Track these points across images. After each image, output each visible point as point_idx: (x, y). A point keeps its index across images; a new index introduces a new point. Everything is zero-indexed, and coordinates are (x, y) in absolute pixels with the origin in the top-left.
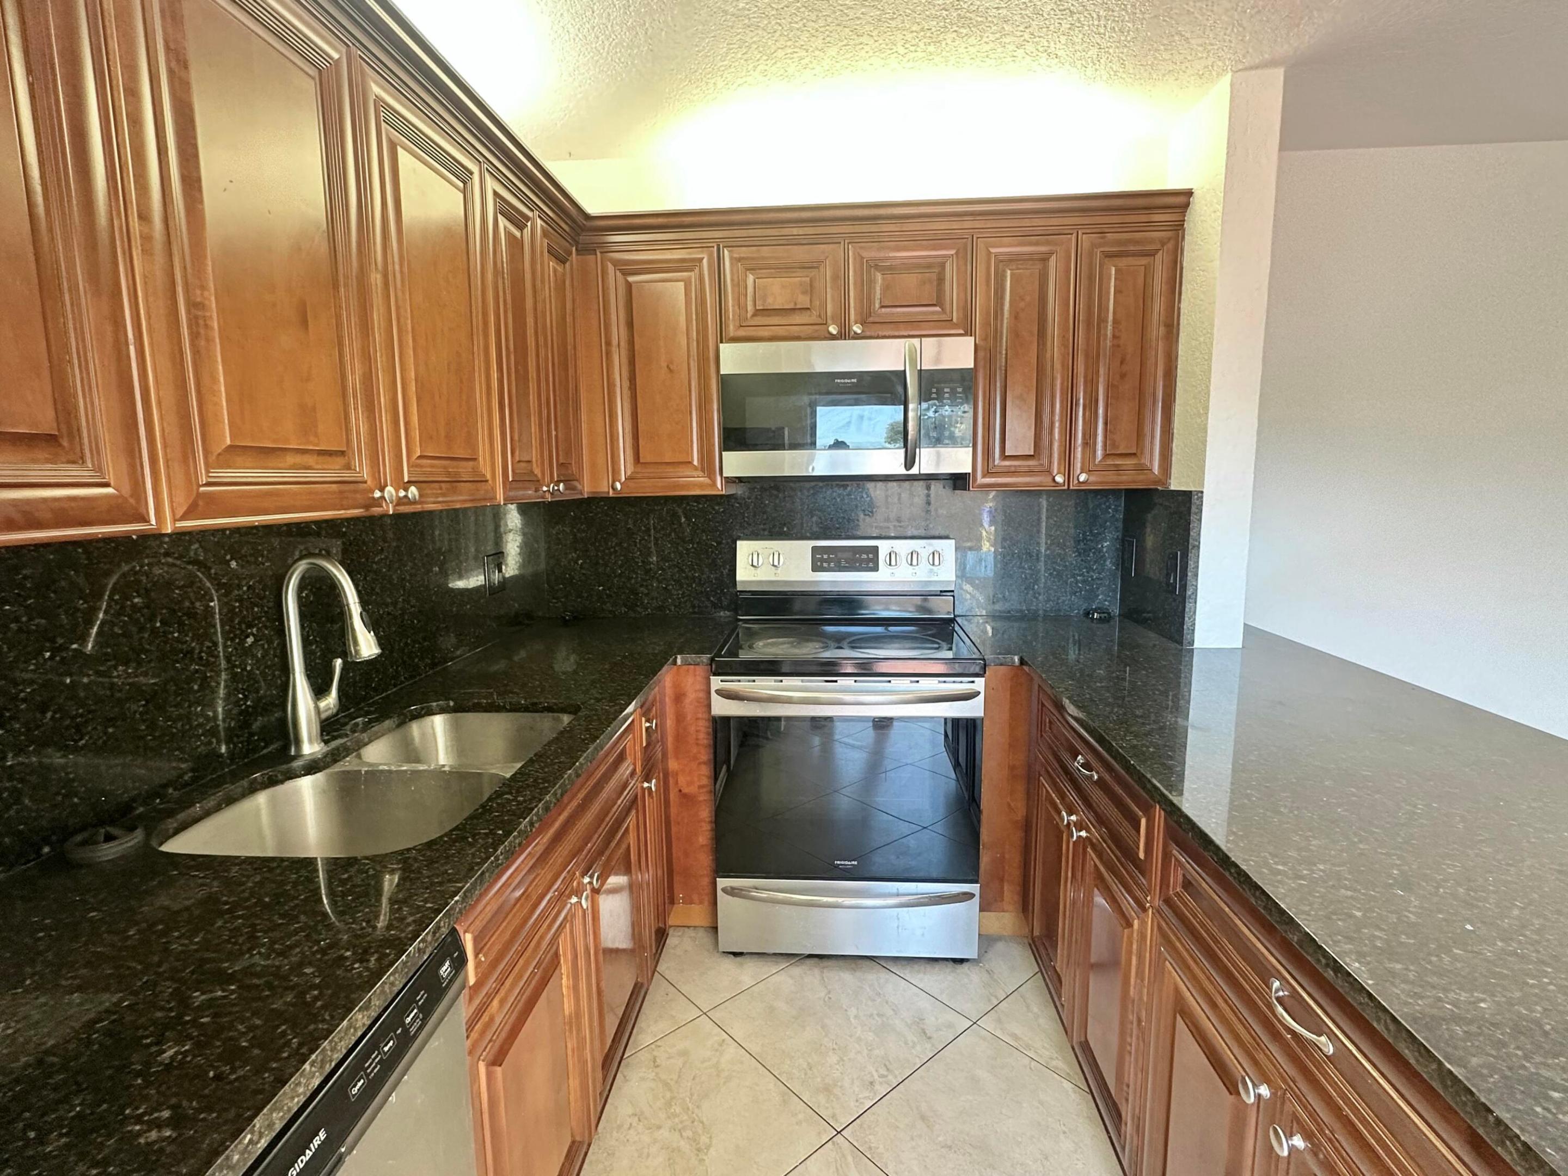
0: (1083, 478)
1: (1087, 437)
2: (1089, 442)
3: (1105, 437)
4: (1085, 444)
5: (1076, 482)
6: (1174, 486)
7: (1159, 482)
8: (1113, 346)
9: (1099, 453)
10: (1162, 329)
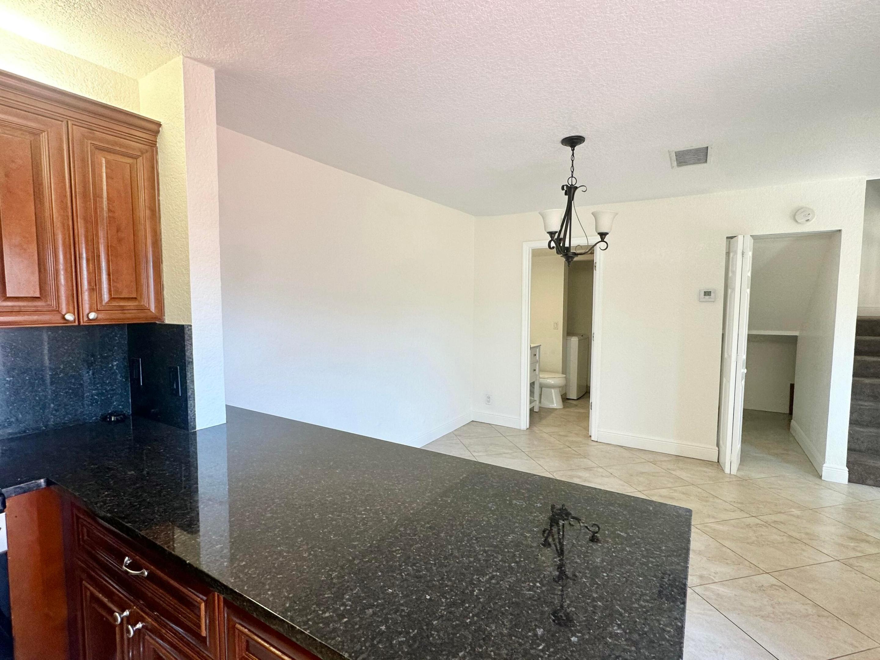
0: (92, 316)
1: (93, 284)
2: (95, 286)
3: (109, 284)
4: (92, 290)
5: (85, 319)
6: (168, 320)
7: (156, 318)
8: (109, 217)
9: (106, 297)
10: (148, 212)
